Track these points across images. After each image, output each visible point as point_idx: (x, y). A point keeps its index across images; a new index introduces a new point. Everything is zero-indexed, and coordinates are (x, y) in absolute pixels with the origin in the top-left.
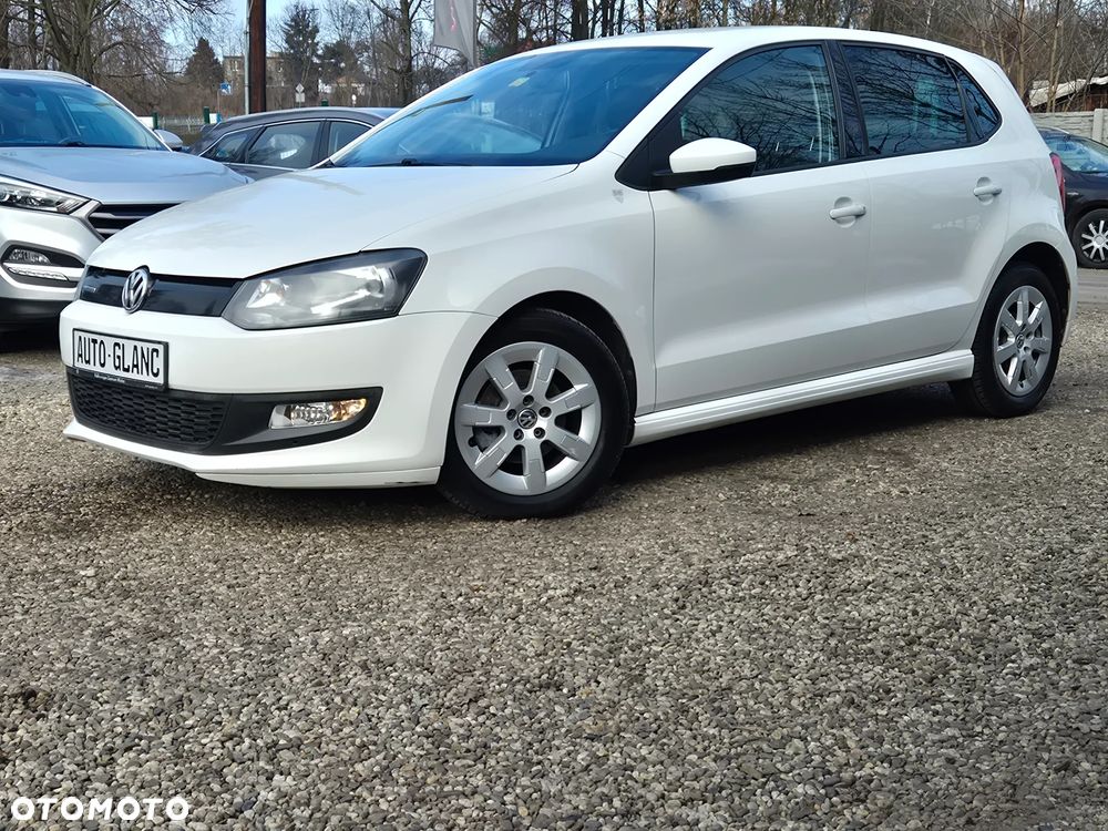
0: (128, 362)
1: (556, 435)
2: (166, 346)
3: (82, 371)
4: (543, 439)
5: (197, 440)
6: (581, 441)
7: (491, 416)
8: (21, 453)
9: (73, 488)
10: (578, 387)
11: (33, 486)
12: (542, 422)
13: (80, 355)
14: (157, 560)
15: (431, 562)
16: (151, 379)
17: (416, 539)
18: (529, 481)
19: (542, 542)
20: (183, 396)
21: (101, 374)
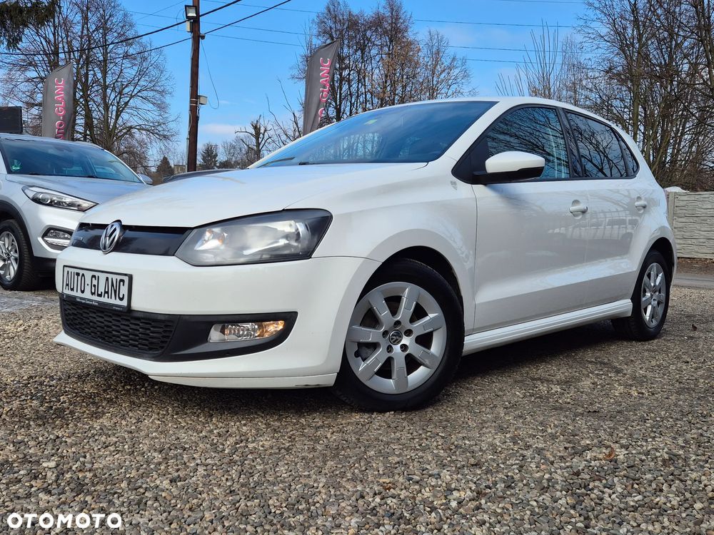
0: (101, 290)
1: (415, 350)
2: (131, 277)
3: (68, 296)
4: (407, 352)
5: (150, 349)
6: (433, 355)
7: (372, 335)
8: (33, 351)
9: (60, 379)
10: (431, 316)
11: (31, 377)
12: (406, 341)
13: (67, 285)
14: (112, 448)
15: (335, 452)
16: (118, 302)
17: (317, 428)
18: (397, 384)
19: (415, 433)
20: (141, 315)
21: (81, 298)
